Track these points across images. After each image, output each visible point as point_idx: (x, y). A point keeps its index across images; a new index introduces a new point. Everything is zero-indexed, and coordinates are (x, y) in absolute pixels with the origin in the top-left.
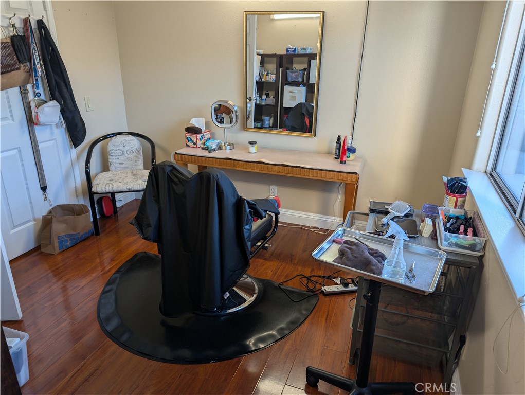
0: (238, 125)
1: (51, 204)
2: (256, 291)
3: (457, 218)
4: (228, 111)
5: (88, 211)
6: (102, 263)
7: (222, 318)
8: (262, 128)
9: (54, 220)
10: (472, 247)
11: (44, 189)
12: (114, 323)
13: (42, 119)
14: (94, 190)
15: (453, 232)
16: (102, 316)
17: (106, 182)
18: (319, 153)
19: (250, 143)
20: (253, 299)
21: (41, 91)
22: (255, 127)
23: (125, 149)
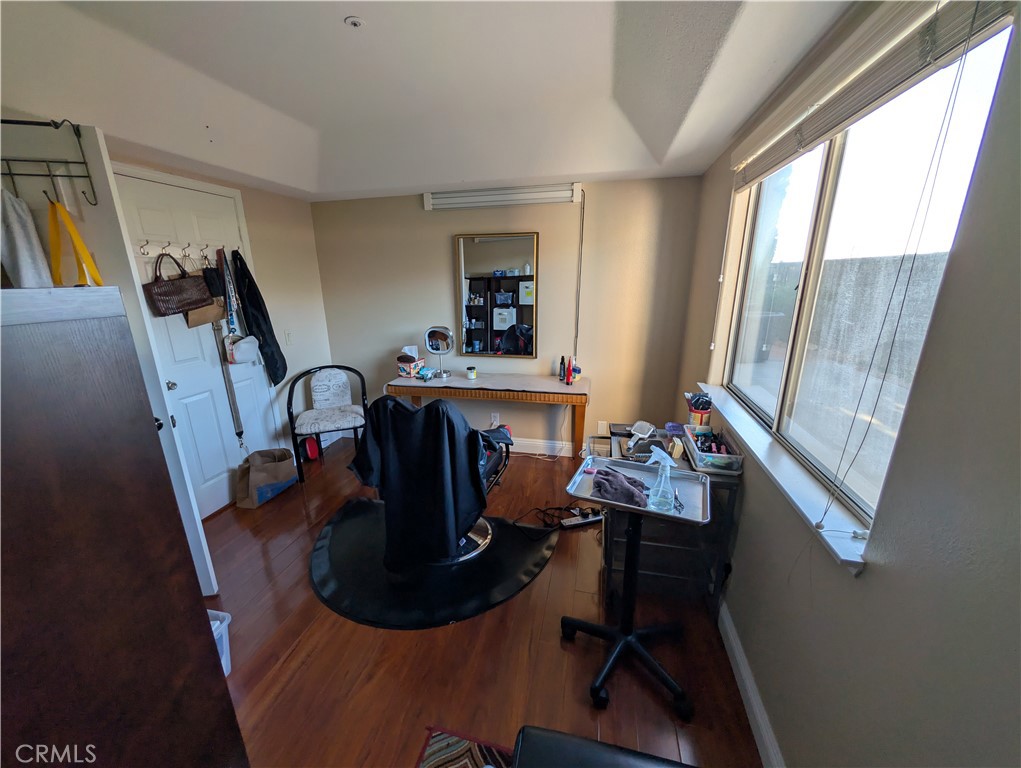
0: (453, 352)
1: (247, 451)
2: (490, 532)
3: (704, 435)
4: (444, 337)
5: (291, 456)
6: (308, 516)
7: (454, 568)
8: (472, 352)
9: (252, 469)
10: (728, 466)
11: (240, 434)
12: (332, 586)
13: (237, 356)
14: (297, 431)
15: (706, 452)
16: (316, 580)
17: (311, 422)
18: (541, 376)
19: (469, 369)
20: (488, 541)
21: (236, 325)
22: (467, 352)
23: (331, 384)
